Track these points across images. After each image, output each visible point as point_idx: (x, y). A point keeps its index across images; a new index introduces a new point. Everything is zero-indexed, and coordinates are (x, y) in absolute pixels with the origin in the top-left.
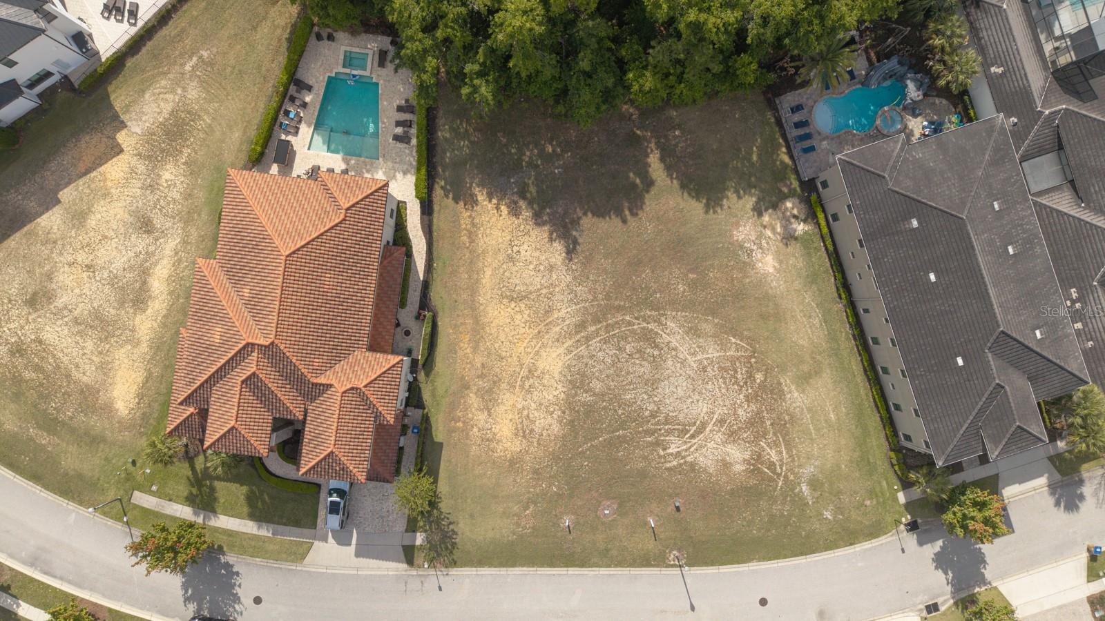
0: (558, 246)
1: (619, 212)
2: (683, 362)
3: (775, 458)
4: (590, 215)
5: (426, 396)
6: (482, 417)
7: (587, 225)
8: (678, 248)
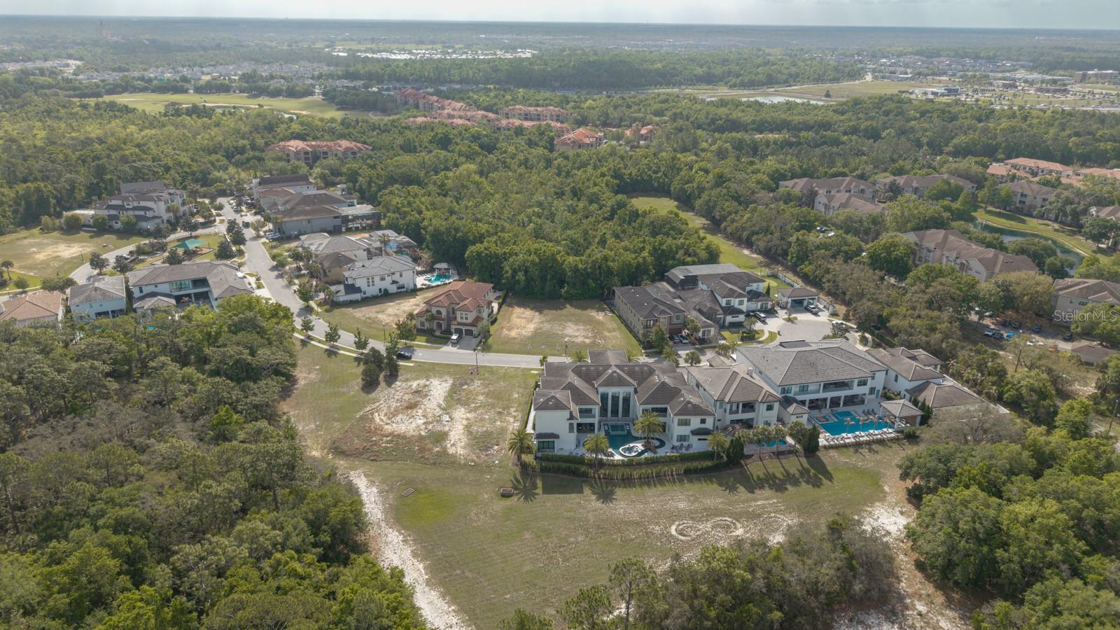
7: (546, 312)
8: (573, 315)
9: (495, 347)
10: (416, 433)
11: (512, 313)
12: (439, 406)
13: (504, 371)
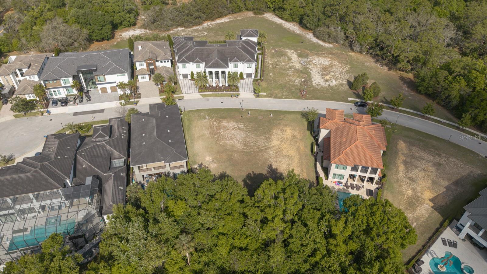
0: (274, 167)
1: (255, 174)
2: (237, 140)
3: (215, 123)
4: (264, 174)
5: (312, 139)
6: (295, 134)
12: (311, 69)
13: (284, 94)
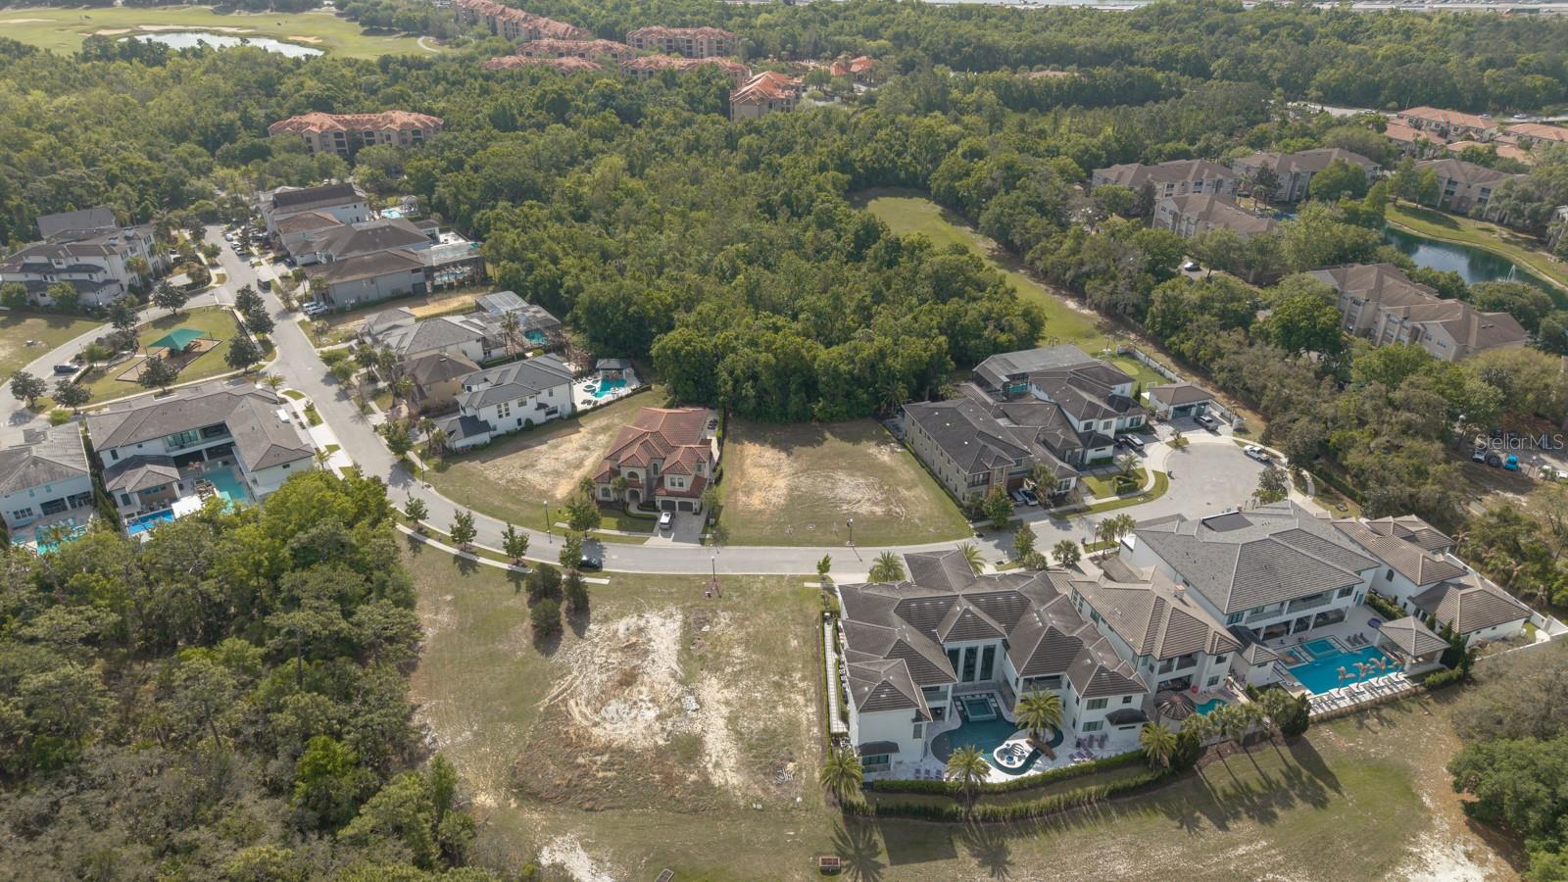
1: (811, 445)
4: (798, 446)
7: (797, 449)
8: (841, 454)
9: (733, 532)
10: (648, 743)
11: (742, 459)
12: (673, 675)
13: (759, 585)
